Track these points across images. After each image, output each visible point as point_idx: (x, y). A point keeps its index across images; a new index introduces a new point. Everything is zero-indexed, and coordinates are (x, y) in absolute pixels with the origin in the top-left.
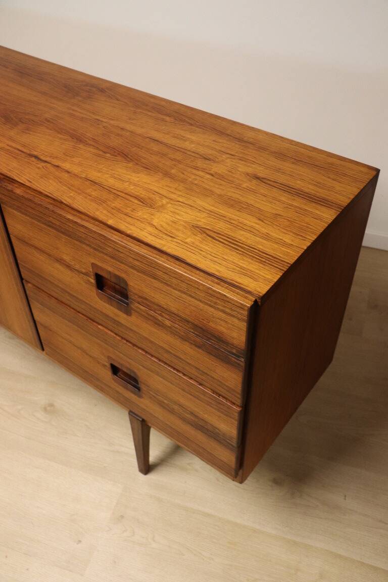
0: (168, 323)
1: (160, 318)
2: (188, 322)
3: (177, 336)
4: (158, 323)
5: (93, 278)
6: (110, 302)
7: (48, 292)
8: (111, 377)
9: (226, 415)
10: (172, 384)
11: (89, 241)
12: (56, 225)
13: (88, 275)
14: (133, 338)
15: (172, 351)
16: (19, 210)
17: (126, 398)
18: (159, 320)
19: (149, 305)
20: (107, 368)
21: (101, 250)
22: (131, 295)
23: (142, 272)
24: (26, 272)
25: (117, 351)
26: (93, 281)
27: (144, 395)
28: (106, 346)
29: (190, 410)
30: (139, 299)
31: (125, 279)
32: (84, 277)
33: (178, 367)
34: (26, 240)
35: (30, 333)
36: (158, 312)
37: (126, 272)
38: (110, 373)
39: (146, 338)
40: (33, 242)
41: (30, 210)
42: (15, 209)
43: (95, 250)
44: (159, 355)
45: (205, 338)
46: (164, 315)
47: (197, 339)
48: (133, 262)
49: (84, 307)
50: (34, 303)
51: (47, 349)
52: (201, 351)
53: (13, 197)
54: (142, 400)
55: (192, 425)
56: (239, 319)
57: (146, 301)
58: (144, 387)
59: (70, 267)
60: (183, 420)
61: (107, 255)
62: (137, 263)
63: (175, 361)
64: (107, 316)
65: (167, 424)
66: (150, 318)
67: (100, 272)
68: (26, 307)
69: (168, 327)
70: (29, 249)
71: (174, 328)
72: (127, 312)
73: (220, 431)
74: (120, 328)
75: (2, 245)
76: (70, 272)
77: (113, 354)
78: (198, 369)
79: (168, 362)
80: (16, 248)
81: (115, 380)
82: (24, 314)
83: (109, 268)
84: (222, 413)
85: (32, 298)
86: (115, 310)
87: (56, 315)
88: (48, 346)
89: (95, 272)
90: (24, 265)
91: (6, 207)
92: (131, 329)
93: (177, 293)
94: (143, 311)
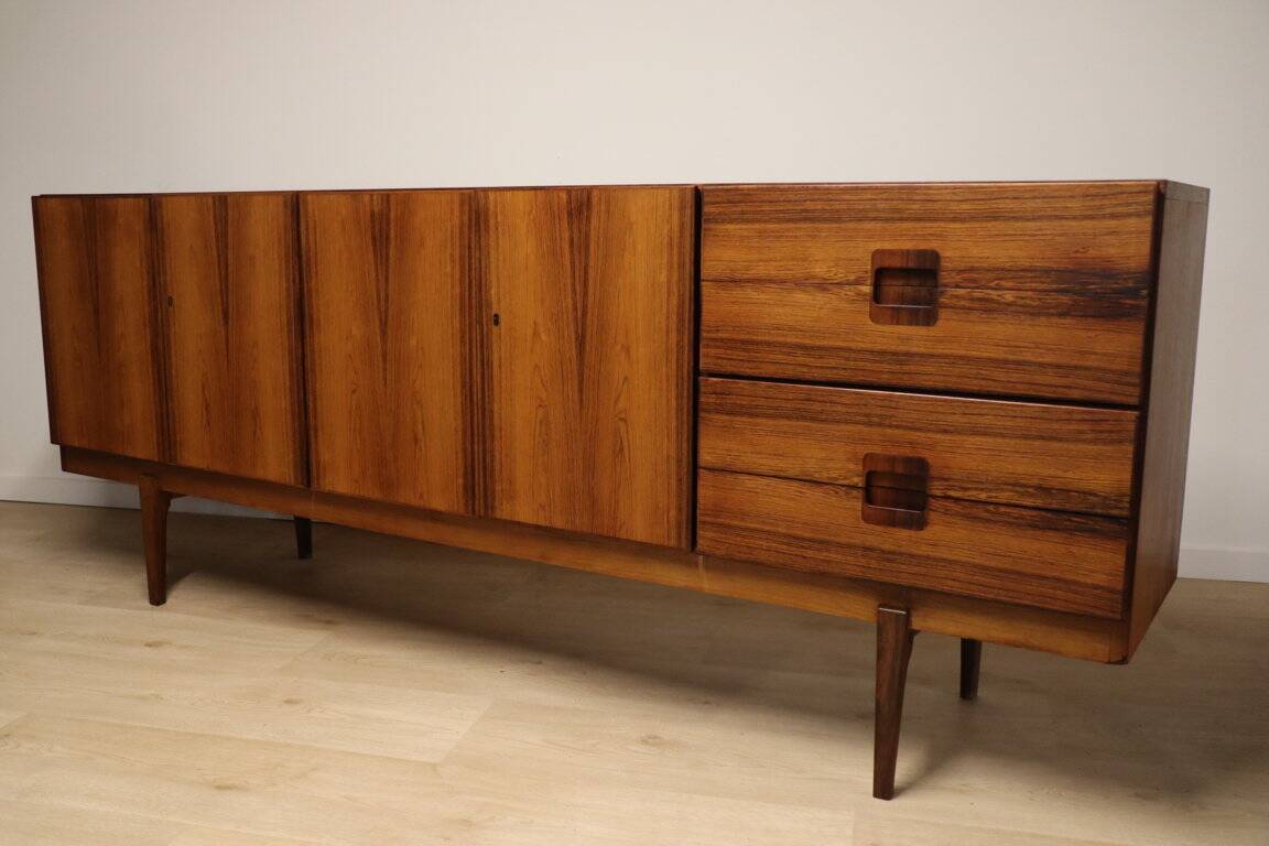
0: (1009, 296)
1: (994, 294)
2: (1047, 271)
3: (1025, 313)
4: (990, 308)
5: (869, 282)
6: (896, 318)
7: (756, 372)
8: (860, 514)
9: (1112, 442)
10: (1003, 436)
11: (878, 210)
12: (814, 211)
13: (858, 282)
14: (930, 374)
15: (1011, 357)
16: (742, 219)
17: (888, 556)
18: (992, 301)
19: (974, 281)
20: (855, 493)
21: (896, 216)
22: (944, 277)
23: (972, 218)
24: (713, 351)
25: (890, 426)
26: (867, 289)
27: (932, 516)
28: (865, 429)
29: (1035, 482)
30: (958, 278)
31: (937, 249)
32: (850, 291)
33: (1019, 386)
34: (738, 275)
35: (673, 513)
36: (992, 284)
37: (940, 236)
38: (859, 505)
39: (962, 358)
40: (752, 273)
41: (767, 208)
42: (731, 222)
43: (887, 220)
44: (983, 382)
45: (1078, 287)
46: (1004, 283)
47: (1065, 299)
48: (954, 206)
49: (833, 362)
50: (710, 420)
51: (705, 537)
52: (1068, 321)
53: (738, 198)
54: (922, 534)
55: (1035, 527)
56: (1138, 215)
57: (972, 275)
58: (936, 489)
59: (823, 286)
60: (1016, 524)
61: (907, 219)
62: (965, 206)
63: (1015, 377)
64: (883, 353)
65: (975, 566)
66: (977, 305)
67: (888, 262)
68: (685, 445)
69: (1009, 304)
70: (737, 293)
71: (1022, 302)
72: (929, 319)
73: (1095, 495)
74: (906, 368)
75: (675, 317)
76: (820, 298)
77: (879, 442)
78: (1058, 366)
79: (1000, 389)
80: (705, 307)
81: (866, 518)
82: (673, 467)
83: (908, 245)
84: (1105, 442)
85: (709, 412)
86: (904, 330)
87: (759, 420)
88: (712, 524)
89: (877, 266)
90: (714, 335)
91: (712, 226)
92: (932, 356)
93: (1031, 224)
94: (963, 298)
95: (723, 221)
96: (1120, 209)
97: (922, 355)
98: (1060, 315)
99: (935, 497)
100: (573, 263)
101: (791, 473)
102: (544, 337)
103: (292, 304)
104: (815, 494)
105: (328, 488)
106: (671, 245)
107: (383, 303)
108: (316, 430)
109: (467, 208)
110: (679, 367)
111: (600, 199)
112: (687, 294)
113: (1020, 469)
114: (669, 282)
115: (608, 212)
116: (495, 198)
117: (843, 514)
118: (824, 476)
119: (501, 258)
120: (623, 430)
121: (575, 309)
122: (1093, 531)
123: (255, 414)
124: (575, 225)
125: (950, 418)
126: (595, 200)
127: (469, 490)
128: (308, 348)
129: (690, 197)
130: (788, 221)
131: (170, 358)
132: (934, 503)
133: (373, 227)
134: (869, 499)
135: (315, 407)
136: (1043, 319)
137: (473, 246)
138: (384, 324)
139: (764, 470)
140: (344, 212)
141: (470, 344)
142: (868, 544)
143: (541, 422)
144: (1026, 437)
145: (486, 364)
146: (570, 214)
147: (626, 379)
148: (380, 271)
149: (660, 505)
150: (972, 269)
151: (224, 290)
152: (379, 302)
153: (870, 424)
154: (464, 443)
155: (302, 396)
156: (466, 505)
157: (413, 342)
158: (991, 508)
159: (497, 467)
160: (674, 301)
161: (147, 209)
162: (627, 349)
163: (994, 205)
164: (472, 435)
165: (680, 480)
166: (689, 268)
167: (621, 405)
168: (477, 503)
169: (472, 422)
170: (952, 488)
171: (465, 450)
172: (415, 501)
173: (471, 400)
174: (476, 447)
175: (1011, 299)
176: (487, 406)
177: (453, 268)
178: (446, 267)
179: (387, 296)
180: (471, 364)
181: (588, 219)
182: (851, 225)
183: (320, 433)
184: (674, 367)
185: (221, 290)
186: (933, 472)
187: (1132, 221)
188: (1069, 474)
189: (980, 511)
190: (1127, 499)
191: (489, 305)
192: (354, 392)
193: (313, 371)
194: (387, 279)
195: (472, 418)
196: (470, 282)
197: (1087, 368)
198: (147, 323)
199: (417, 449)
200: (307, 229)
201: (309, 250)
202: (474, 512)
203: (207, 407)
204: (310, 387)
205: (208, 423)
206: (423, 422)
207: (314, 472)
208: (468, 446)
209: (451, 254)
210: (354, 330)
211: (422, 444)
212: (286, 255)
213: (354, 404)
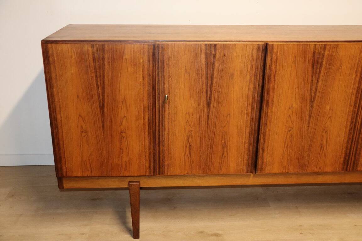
103: (256, 95)
107: (313, 92)
108: (263, 149)
123: (224, 146)
127: (346, 162)
128: (263, 115)
133: (313, 60)
135: (264, 140)
138: (312, 102)
140: (296, 53)
148: (314, 79)
151: (209, 91)
152: (311, 92)
154: (347, 145)
155: (256, 135)
156: (344, 167)
157: (328, 107)
161: (151, 51)
164: (352, 141)
168: (349, 166)
169: (353, 136)
171: (347, 148)
172: (316, 170)
174: (353, 146)
177: (356, 76)
178: (352, 76)
179: (316, 90)
183: (266, 150)
185: (207, 91)
192: (290, 131)
193: (266, 124)
194: (318, 82)
198: (146, 110)
199: (321, 151)
200: (271, 60)
201: (271, 70)
202: (346, 170)
203: (190, 147)
204: (262, 131)
205: (190, 154)
206: (327, 139)
207: (259, 166)
208: (349, 146)
209: (356, 71)
210: (294, 105)
211: (325, 148)
212: (256, 73)
213: (288, 136)
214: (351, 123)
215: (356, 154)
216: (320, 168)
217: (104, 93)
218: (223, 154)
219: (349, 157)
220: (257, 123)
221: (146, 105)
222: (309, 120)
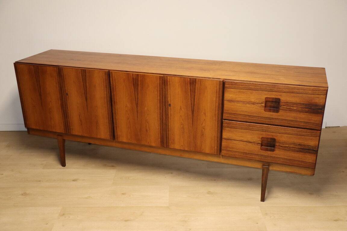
0: (295, 108)
1: (292, 108)
2: (303, 104)
3: (298, 112)
4: (291, 110)
5: (264, 103)
6: (270, 111)
7: (237, 120)
8: (260, 148)
9: (315, 137)
10: (292, 135)
11: (267, 89)
12: (252, 88)
13: (262, 103)
14: (277, 122)
15: (294, 120)
16: (234, 88)
17: (265, 156)
18: (291, 109)
19: (288, 105)
20: (259, 144)
21: (271, 91)
22: (281, 104)
23: (288, 92)
24: (226, 115)
25: (268, 132)
26: (264, 105)
27: (276, 149)
28: (262, 132)
29: (298, 143)
30: (284, 104)
31: (280, 98)
32: (260, 105)
33: (296, 125)
34: (233, 100)
35: (216, 148)
36: (292, 106)
37: (281, 95)
38: (260, 147)
39: (284, 119)
40: (237, 100)
41: (240, 86)
42: (232, 89)
43: (269, 91)
44: (288, 124)
45: (310, 107)
46: (294, 106)
47: (306, 109)
48: (285, 90)
49: (255, 119)
50: (226, 129)
51: (223, 152)
52: (307, 114)
53: (234, 84)
54: (274, 152)
55: (298, 152)
56: (323, 95)
57: (287, 103)
58: (277, 144)
59: (254, 103)
60: (294, 151)
61: (274, 92)
62: (287, 90)
63: (296, 123)
64: (267, 118)
65: (285, 159)
66: (288, 109)
67: (268, 100)
68: (219, 134)
69: (295, 110)
70: (233, 103)
71: (297, 109)
72: (277, 111)
73: (311, 146)
74: (272, 121)
75: (217, 107)
76: (253, 106)
77: (265, 135)
78: (305, 122)
79: (292, 126)
80: (225, 106)
81: (261, 149)
82: (216, 138)
83: (274, 97)
84: (313, 137)
85: (225, 127)
86: (271, 113)
87: (238, 130)
88: (225, 150)
89: (266, 100)
90: (227, 112)
91: (227, 89)
92: (277, 119)
93: (301, 95)
94: (285, 108)
95: (230, 88)
96: (319, 93)
97: (275, 118)
98: (305, 112)
99: (277, 146)
100: (191, 94)
101: (245, 140)
102: (182, 109)
103: (108, 97)
104: (250, 144)
105: (120, 140)
106: (217, 92)
107: (137, 99)
108: (116, 127)
109: (161, 80)
110: (218, 118)
111: (198, 81)
112: (221, 103)
113: (295, 141)
114: (216, 100)
115: (200, 84)
116: (170, 78)
117: (256, 148)
118: (252, 141)
119: (171, 92)
120: (203, 130)
121: (191, 104)
122: (309, 153)
123: (97, 123)
124: (192, 86)
125: (281, 131)
126: (197, 81)
127: (162, 142)
128: (113, 108)
129: (222, 83)
130: (246, 90)
131: (67, 108)
132: (276, 147)
133: (133, 82)
134: (262, 145)
135: (116, 122)
136: (302, 113)
137: (163, 88)
138: (137, 104)
139: (238, 139)
140: (124, 77)
141: (162, 110)
142: (262, 154)
143: (182, 128)
144: (297, 135)
145: (167, 115)
146: (190, 84)
147: (204, 120)
148: (136, 92)
149: (213, 146)
150: (287, 102)
151: (86, 93)
152: (135, 99)
153: (263, 131)
154: (161, 132)
155: (112, 119)
156: (161, 145)
157: (146, 109)
158: (289, 148)
159: (170, 137)
160: (217, 104)
161: (58, 71)
162: (205, 114)
163: (293, 90)
164: (163, 130)
165: (218, 141)
166: (221, 98)
167: (203, 125)
168: (164, 144)
170: (281, 144)
171: (161, 133)
172: (147, 144)
173: (163, 123)
174: (164, 132)
175: (295, 109)
176: (167, 124)
177: (157, 93)
178: (155, 92)
179: (138, 99)
180: (162, 114)
181: (195, 85)
182: (260, 92)
183: (118, 128)
184: (217, 118)
185: (85, 93)
186: (277, 141)
187: (322, 96)
188: (306, 142)
189: (286, 148)
190: (317, 147)
191: (168, 102)
193: (115, 114)
194: (138, 94)
195: (163, 126)
196: (162, 97)
197: (311, 123)
198: (59, 99)
199: (147, 133)
200: (112, 80)
201: (113, 85)
202: (163, 146)
203: (81, 121)
204: (114, 117)
205: (81, 124)
206: (149, 127)
207: (116, 137)
208: (162, 132)
209: (157, 90)
210: (128, 105)
211: (149, 132)
212: (106, 86)
213: (128, 122)
214: (160, 119)
215: (166, 138)
216: (148, 143)
217: (40, 89)
218: (97, 127)
219: (163, 139)
220: (111, 113)
221: (59, 97)
222: (137, 114)
